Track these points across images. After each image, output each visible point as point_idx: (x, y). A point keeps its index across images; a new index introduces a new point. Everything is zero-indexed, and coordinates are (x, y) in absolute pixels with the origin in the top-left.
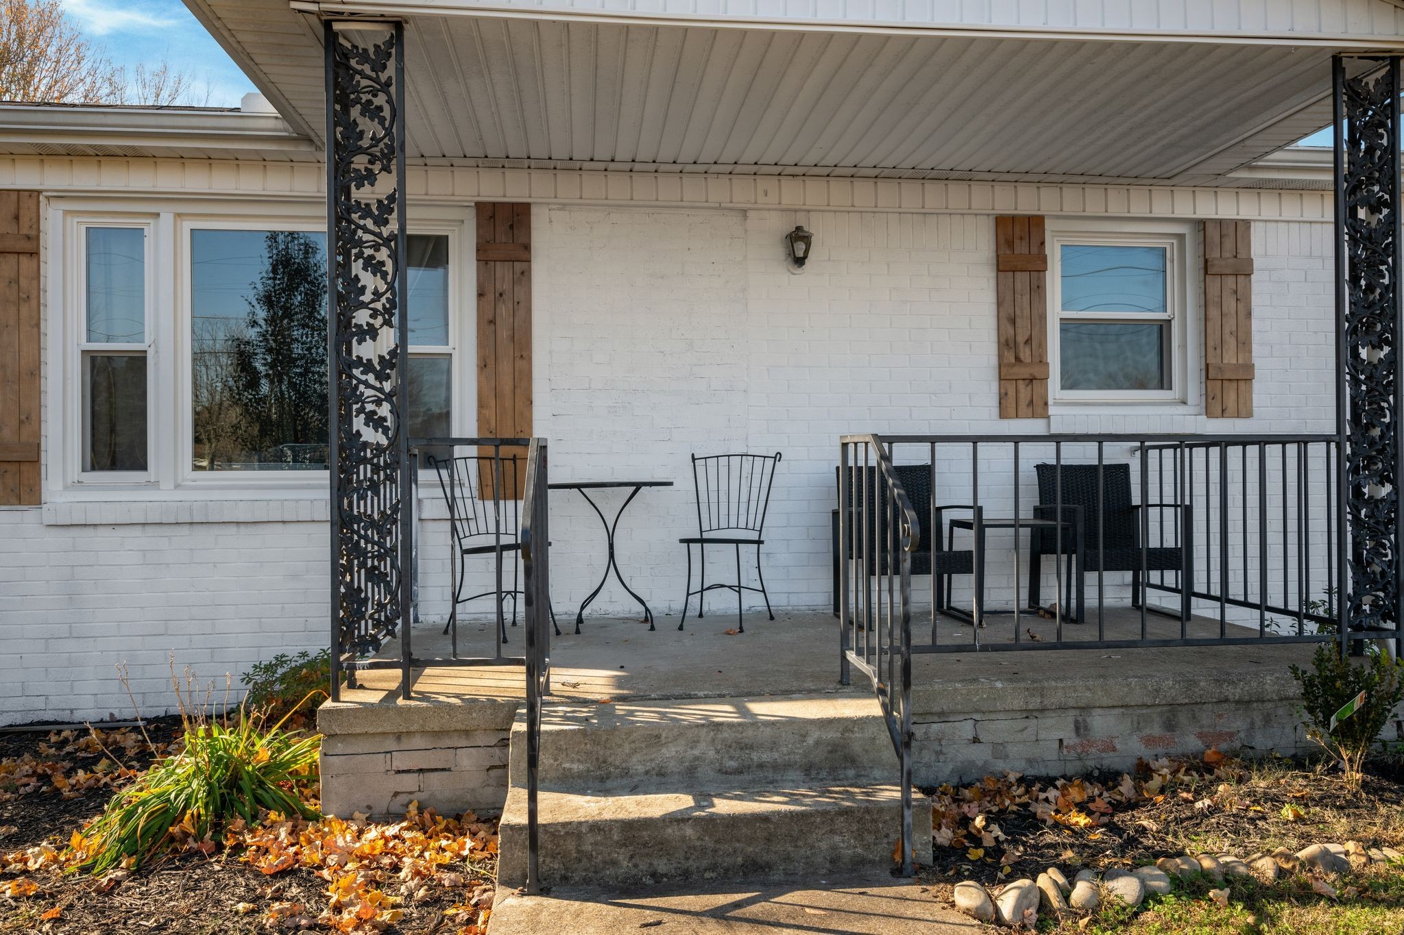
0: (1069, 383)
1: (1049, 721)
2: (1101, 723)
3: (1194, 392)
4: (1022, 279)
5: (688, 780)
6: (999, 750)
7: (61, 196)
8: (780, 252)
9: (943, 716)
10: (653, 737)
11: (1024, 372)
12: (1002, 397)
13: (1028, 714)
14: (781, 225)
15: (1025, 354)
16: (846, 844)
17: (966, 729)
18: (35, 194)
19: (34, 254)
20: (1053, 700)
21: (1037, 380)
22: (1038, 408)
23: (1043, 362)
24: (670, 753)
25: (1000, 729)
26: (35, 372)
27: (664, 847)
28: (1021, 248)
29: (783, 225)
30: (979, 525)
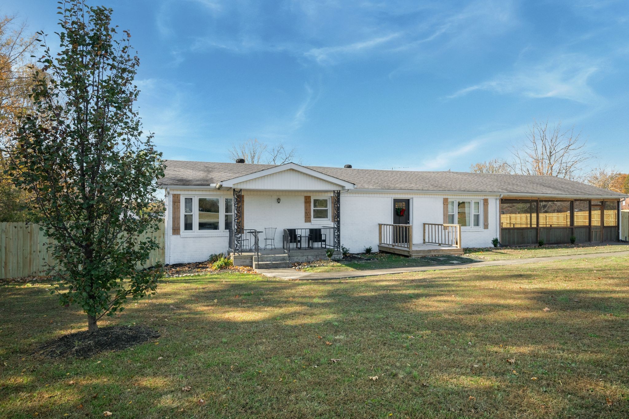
0: (314, 217)
1: (304, 257)
2: (309, 257)
3: (331, 219)
4: (308, 204)
5: (270, 261)
6: (299, 260)
7: (183, 194)
8: (276, 201)
9: (294, 256)
10: (267, 257)
11: (308, 216)
12: (305, 220)
13: (302, 256)
14: (276, 198)
15: (308, 214)
16: (284, 265)
17: (296, 258)
18: (180, 194)
19: (180, 202)
20: (305, 255)
21: (310, 218)
22: (310, 221)
23: (311, 215)
24: (268, 259)
25: (299, 258)
26: (179, 218)
27: (269, 266)
28: (308, 200)
29: (277, 198)
30: (300, 237)
